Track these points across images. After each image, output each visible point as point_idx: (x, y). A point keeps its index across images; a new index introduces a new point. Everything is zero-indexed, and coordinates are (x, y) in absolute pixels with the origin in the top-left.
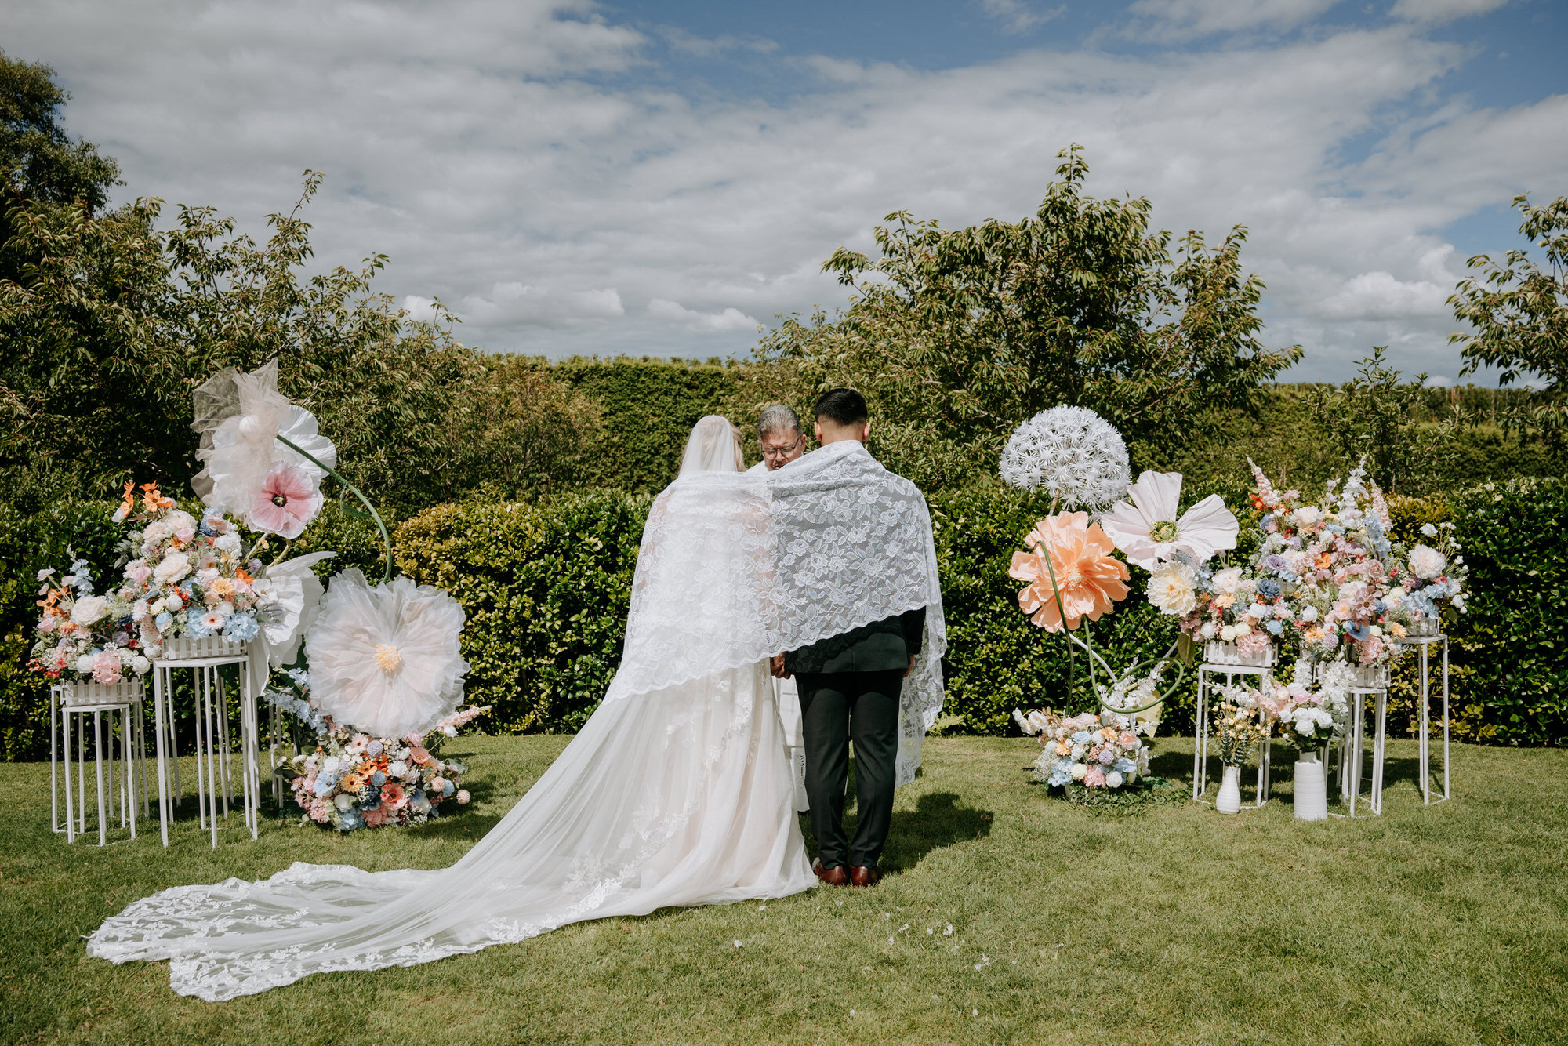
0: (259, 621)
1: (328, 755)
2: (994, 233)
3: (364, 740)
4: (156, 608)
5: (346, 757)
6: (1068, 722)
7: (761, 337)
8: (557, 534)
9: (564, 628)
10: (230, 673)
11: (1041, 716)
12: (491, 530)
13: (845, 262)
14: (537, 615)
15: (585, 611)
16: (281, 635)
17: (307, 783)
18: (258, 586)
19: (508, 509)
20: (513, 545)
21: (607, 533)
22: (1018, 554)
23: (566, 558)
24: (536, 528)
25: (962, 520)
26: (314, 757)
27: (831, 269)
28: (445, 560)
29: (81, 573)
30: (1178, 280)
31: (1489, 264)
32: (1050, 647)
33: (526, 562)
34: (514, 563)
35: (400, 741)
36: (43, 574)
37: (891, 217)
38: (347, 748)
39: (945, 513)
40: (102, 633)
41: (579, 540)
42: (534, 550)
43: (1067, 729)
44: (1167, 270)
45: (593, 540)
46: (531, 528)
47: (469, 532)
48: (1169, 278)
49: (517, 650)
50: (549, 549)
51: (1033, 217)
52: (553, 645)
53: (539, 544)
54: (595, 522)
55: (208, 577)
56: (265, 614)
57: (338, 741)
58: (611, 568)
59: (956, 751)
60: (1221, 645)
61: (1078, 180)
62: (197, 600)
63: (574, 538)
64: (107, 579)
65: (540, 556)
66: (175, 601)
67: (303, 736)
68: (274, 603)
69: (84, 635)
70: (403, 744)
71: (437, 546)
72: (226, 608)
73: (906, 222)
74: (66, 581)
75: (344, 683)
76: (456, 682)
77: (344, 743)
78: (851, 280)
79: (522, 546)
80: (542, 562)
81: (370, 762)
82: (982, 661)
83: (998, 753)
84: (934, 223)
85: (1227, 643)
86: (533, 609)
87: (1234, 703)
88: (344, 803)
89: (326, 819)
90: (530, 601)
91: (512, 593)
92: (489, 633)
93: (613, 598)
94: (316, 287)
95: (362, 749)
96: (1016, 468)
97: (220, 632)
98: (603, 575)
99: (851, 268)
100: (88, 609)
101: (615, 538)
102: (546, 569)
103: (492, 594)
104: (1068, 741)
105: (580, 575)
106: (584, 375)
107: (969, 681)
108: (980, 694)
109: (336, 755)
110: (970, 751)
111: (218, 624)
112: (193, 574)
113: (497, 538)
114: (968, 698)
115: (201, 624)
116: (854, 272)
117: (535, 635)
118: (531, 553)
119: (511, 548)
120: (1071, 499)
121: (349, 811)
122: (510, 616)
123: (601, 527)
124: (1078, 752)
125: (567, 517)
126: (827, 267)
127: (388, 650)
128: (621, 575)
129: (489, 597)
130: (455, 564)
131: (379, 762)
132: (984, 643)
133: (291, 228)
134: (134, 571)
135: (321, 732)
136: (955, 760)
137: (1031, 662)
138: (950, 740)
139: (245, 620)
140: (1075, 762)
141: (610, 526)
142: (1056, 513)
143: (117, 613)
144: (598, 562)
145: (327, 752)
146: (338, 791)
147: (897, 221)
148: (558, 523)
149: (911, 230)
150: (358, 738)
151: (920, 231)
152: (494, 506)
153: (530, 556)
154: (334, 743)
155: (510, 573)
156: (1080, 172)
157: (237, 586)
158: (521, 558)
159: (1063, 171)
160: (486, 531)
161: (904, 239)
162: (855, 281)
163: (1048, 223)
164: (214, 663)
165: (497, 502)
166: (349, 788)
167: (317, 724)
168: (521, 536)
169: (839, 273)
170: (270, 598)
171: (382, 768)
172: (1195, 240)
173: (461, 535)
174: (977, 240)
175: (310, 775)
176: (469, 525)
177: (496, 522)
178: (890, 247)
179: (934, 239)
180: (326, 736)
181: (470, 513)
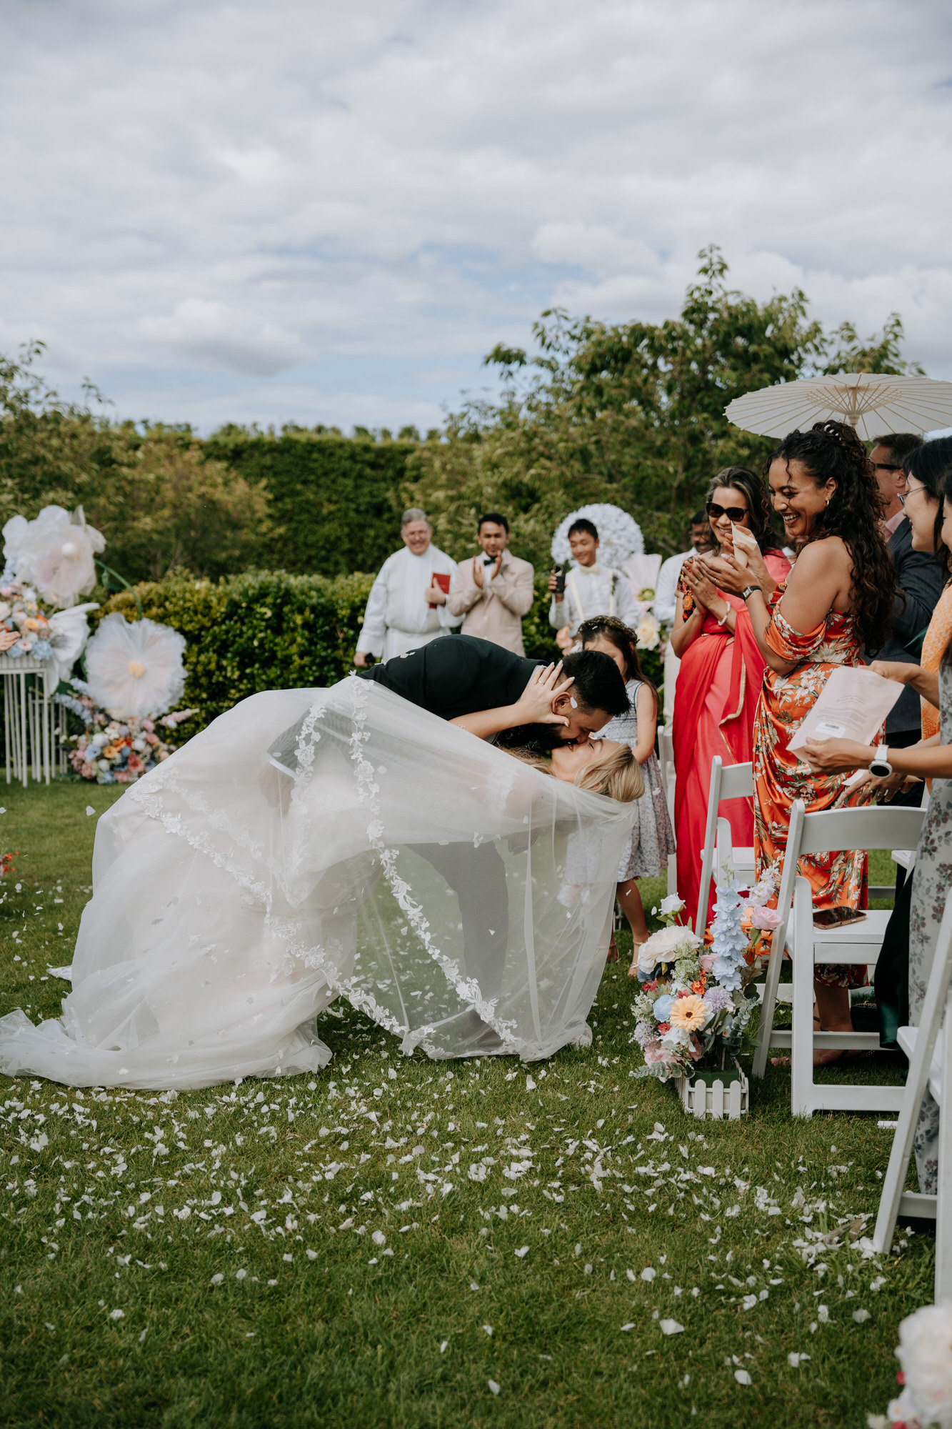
0: (53, 646)
1: (94, 735)
2: (639, 333)
3: (118, 725)
5: (106, 737)
8: (234, 605)
9: (240, 679)
10: (34, 681)
12: (184, 602)
13: (504, 356)
14: (221, 668)
15: (257, 666)
16: (68, 655)
17: (80, 754)
18: (51, 624)
19: (197, 587)
20: (201, 614)
21: (274, 605)
23: (243, 624)
24: (219, 600)
26: (84, 737)
27: (491, 362)
33: (212, 626)
34: (203, 628)
35: (140, 727)
37: (547, 314)
38: (107, 730)
41: (252, 610)
42: (218, 617)
44: (823, 362)
45: (264, 610)
46: (215, 601)
47: (167, 604)
49: (204, 696)
50: (228, 616)
51: (676, 318)
52: (233, 691)
53: (222, 613)
54: (265, 595)
55: (20, 617)
56: (56, 642)
57: (100, 726)
58: (278, 631)
61: (720, 280)
63: (249, 609)
65: (223, 622)
67: (76, 726)
68: (61, 635)
70: (141, 730)
72: (34, 636)
73: (561, 319)
75: (109, 683)
78: (511, 374)
79: (208, 614)
80: (224, 627)
81: (122, 740)
84: (588, 319)
86: (218, 663)
88: (104, 764)
89: (92, 776)
90: (215, 657)
91: (200, 652)
93: (279, 655)
95: (116, 731)
97: (28, 653)
98: (271, 637)
99: (509, 362)
101: (281, 609)
102: (227, 632)
105: (254, 636)
109: (99, 735)
111: (29, 647)
112: (10, 616)
113: (189, 608)
116: (514, 366)
117: (218, 683)
118: (215, 620)
121: (107, 770)
122: (200, 668)
123: (269, 600)
125: (244, 593)
126: (487, 362)
127: (137, 663)
128: (286, 637)
131: (127, 740)
135: (88, 721)
139: (45, 645)
141: (276, 599)
144: (267, 628)
145: (92, 733)
146: (101, 757)
147: (552, 318)
148: (236, 597)
149: (567, 326)
150: (113, 724)
151: (575, 327)
152: (186, 584)
153: (214, 622)
154: (97, 728)
155: (199, 636)
156: (721, 271)
157: (37, 623)
158: (208, 624)
159: (705, 271)
160: (181, 602)
161: (560, 334)
162: (516, 376)
163: (691, 322)
164: (22, 673)
165: (188, 580)
166: (108, 755)
167: (86, 715)
168: (208, 607)
169: (498, 367)
170: (60, 631)
171: (129, 744)
172: (849, 332)
173: (161, 605)
174: (625, 339)
175: (81, 747)
176: (166, 598)
177: (188, 596)
178: (547, 341)
179: (589, 334)
180: (92, 724)
181: (167, 590)
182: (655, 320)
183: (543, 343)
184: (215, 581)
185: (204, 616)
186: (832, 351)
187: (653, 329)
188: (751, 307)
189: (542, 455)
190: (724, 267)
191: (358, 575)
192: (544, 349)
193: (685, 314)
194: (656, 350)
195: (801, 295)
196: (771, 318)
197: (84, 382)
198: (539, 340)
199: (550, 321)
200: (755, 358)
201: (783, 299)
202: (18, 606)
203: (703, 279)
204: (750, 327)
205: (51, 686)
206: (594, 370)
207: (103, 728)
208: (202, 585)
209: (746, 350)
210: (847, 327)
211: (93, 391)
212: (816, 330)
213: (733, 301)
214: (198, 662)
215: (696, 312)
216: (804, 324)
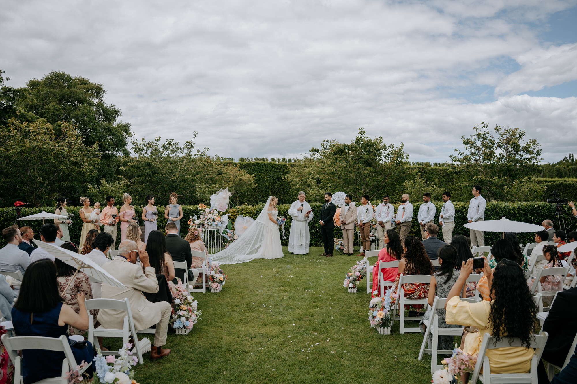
2: (345, 146)
4: (208, 221)
10: (218, 231)
13: (315, 150)
16: (225, 225)
18: (221, 218)
29: (196, 217)
30: (389, 155)
31: (458, 151)
36: (191, 217)
37: (324, 141)
40: (199, 226)
44: (386, 153)
55: (215, 217)
56: (222, 223)
61: (363, 135)
62: (214, 221)
64: (198, 218)
66: (211, 221)
69: (197, 225)
72: (218, 221)
74: (194, 218)
78: (316, 154)
84: (334, 142)
97: (217, 225)
99: (315, 152)
100: (197, 222)
112: (213, 217)
115: (214, 224)
126: (310, 152)
133: (190, 143)
134: (201, 217)
139: (220, 223)
143: (202, 222)
149: (329, 144)
151: (331, 144)
156: (364, 133)
157: (219, 219)
159: (360, 133)
160: (245, 211)
161: (327, 146)
164: (215, 229)
165: (247, 206)
167: (228, 238)
169: (313, 153)
170: (223, 220)
172: (392, 146)
173: (241, 212)
174: (342, 147)
177: (247, 209)
178: (324, 147)
179: (334, 146)
181: (242, 208)
182: (349, 143)
184: (253, 206)
186: (388, 151)
187: (349, 145)
188: (370, 141)
190: (364, 132)
191: (285, 204)
192: (323, 149)
193: (356, 142)
194: (349, 149)
195: (381, 138)
196: (374, 143)
198: (322, 147)
199: (325, 143)
200: (372, 152)
201: (377, 139)
202: (214, 215)
203: (360, 135)
204: (370, 145)
205: (221, 232)
206: (335, 154)
207: (232, 241)
208: (250, 207)
209: (369, 150)
210: (391, 145)
212: (385, 145)
213: (366, 139)
215: (358, 142)
216: (382, 144)
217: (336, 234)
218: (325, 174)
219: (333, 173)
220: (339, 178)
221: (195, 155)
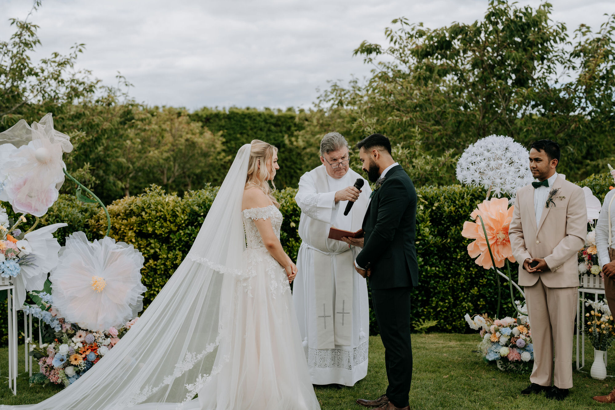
0: (20, 265)
1: (62, 343)
3: (83, 333)
5: (72, 344)
6: (497, 322)
7: (318, 95)
11: (481, 318)
12: (157, 212)
13: (368, 49)
17: (48, 361)
18: (20, 244)
19: (167, 200)
20: (170, 221)
22: (466, 224)
24: (183, 211)
25: (436, 204)
26: (53, 345)
27: (359, 53)
28: (130, 229)
30: (576, 54)
32: (491, 280)
33: (178, 230)
34: (170, 231)
35: (105, 334)
37: (395, 21)
38: (73, 339)
39: (426, 200)
42: (183, 224)
43: (496, 326)
46: (180, 211)
47: (143, 213)
48: (569, 54)
51: (482, 20)
53: (185, 220)
56: (24, 261)
57: (68, 334)
59: (433, 341)
60: (591, 277)
65: (187, 226)
68: (30, 254)
70: (107, 336)
71: (125, 222)
72: (1, 257)
73: (404, 25)
75: (72, 298)
76: (138, 297)
77: (71, 336)
78: (371, 60)
79: (174, 221)
81: (87, 347)
82: (449, 288)
83: (458, 343)
84: (421, 24)
85: (595, 276)
87: (600, 311)
88: (71, 371)
89: (59, 381)
92: (156, 273)
94: (44, 66)
95: (82, 339)
96: (465, 172)
99: (371, 52)
103: (158, 250)
104: (498, 334)
106: (210, 118)
107: (443, 300)
108: (448, 308)
109: (66, 343)
110: (442, 342)
113: (160, 217)
114: (441, 311)
116: (373, 55)
118: (180, 225)
119: (168, 223)
120: (498, 191)
121: (73, 377)
122: (168, 263)
124: (504, 340)
126: (356, 53)
127: (99, 278)
129: (156, 252)
130: (135, 232)
131: (92, 347)
132: (450, 278)
133: (26, 28)
135: (57, 330)
136: (433, 346)
137: (479, 288)
138: (430, 335)
139: (12, 264)
140: (503, 346)
142: (489, 199)
145: (61, 342)
146: (68, 364)
147: (399, 23)
148: (196, 208)
149: (408, 29)
150: (80, 332)
151: (413, 29)
152: (159, 198)
153: (179, 227)
154: (65, 336)
155: (168, 237)
158: (175, 229)
160: (154, 213)
161: (403, 35)
162: (373, 61)
163: (491, 22)
165: (161, 195)
166: (74, 363)
167: (55, 325)
168: (175, 216)
169: (364, 55)
170: (27, 251)
171: (94, 350)
173: (139, 215)
174: (447, 35)
175: (50, 355)
176: (143, 209)
177: (159, 207)
178: (394, 39)
179: (421, 34)
180: (60, 332)
181: (144, 202)
183: (392, 40)
184: (181, 195)
185: (171, 223)
186: (575, 43)
187: (466, 27)
189: (393, 108)
192: (392, 44)
193: (488, 17)
194: (466, 41)
197: (117, 74)
198: (389, 38)
205: (20, 301)
208: (171, 198)
211: (122, 79)
214: (168, 258)
217: (463, 290)
218: (398, 110)
219: (421, 106)
220: (437, 123)
221: (45, 62)
